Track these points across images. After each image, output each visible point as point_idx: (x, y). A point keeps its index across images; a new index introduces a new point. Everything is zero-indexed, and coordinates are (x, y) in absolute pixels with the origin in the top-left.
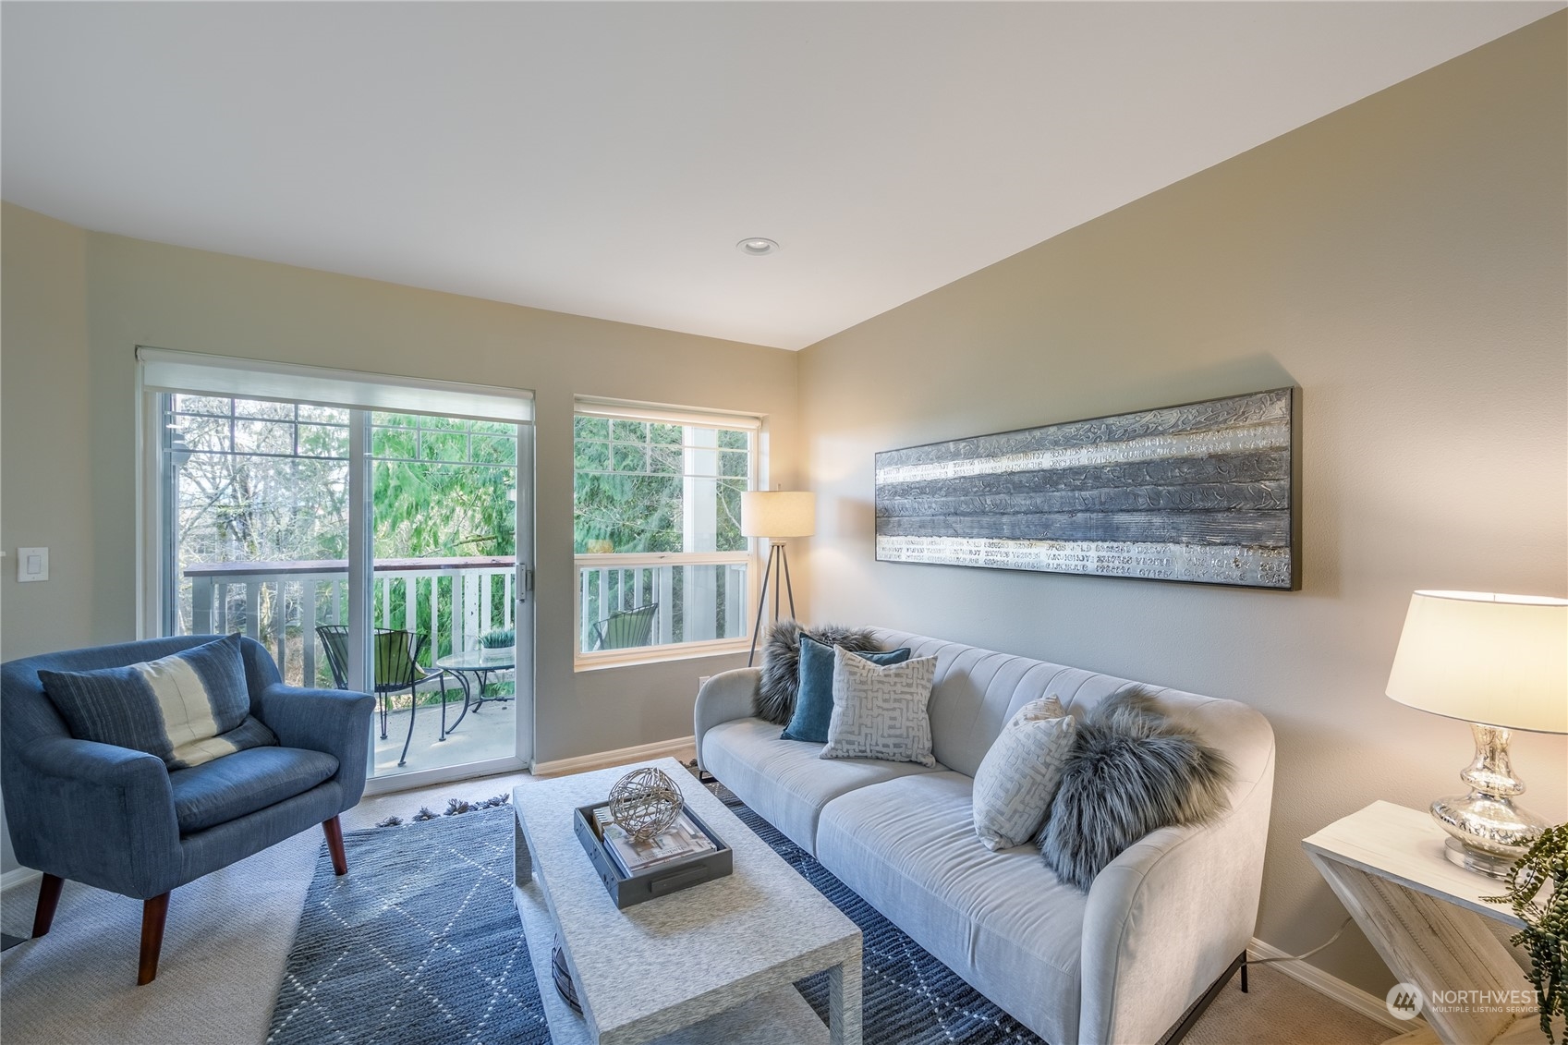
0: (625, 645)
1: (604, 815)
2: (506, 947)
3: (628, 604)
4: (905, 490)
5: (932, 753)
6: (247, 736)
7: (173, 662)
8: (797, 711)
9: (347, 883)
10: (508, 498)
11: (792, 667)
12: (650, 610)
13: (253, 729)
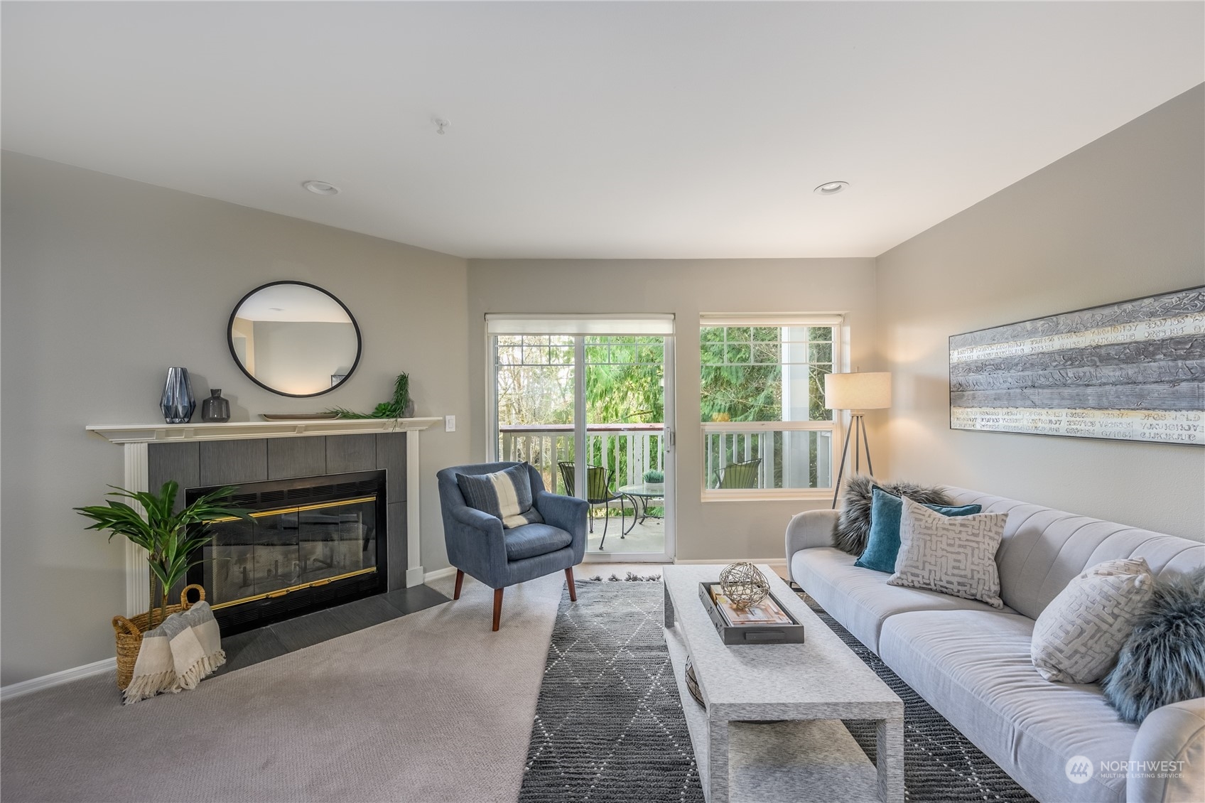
0: (737, 486)
1: (717, 590)
2: (661, 661)
3: (741, 458)
4: (980, 367)
5: (999, 597)
6: (532, 516)
7: (502, 474)
8: (869, 545)
9: (576, 606)
10: (659, 385)
11: (866, 512)
12: (756, 462)
13: (533, 514)
